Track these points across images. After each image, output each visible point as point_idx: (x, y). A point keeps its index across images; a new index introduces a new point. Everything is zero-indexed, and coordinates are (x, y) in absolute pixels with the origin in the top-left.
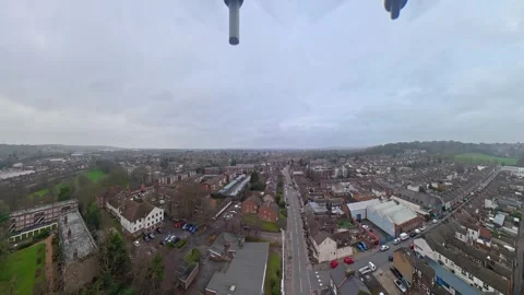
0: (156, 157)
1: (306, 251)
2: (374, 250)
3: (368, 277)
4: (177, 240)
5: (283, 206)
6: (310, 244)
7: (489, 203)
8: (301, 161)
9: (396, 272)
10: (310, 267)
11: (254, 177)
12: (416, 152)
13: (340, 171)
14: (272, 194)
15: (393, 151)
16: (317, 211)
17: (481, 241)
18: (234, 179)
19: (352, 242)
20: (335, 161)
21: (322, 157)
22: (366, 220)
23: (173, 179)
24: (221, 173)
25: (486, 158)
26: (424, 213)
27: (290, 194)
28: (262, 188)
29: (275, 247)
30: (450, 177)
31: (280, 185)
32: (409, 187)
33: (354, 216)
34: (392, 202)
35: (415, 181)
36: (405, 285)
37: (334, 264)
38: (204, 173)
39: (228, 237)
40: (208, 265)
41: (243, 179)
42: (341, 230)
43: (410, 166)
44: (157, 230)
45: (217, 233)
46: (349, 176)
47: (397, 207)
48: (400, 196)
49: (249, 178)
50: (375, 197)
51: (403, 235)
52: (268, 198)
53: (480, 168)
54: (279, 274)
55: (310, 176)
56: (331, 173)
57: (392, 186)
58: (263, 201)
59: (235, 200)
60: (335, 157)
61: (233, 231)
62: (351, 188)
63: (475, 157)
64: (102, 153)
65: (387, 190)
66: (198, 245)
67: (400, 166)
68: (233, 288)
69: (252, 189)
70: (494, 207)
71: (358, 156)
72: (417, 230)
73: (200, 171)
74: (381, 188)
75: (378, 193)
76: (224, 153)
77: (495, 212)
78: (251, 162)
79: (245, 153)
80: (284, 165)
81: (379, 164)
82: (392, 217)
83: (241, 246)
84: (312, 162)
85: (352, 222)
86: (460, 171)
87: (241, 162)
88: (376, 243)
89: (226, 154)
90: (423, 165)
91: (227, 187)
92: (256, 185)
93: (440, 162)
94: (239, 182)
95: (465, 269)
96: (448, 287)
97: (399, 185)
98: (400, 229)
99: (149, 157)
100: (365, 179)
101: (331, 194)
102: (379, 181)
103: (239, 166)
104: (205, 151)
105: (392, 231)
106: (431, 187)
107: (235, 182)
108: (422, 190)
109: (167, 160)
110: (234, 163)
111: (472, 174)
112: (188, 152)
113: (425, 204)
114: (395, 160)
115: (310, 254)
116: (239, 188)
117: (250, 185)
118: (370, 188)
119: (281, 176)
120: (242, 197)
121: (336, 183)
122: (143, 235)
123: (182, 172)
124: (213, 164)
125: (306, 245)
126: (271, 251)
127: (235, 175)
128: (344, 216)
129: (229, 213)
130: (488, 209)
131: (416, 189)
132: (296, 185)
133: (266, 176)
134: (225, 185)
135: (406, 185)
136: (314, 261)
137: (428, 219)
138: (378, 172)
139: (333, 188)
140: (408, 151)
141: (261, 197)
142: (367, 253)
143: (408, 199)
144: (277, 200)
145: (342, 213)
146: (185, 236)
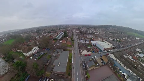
0: (34, 30)
1: (79, 52)
2: (96, 53)
3: (94, 60)
4: (44, 54)
5: (73, 41)
6: (80, 50)
7: (138, 50)
8: (79, 28)
9: (102, 59)
10: (80, 55)
11: (65, 33)
12: (114, 29)
13: (90, 32)
14: (70, 38)
15: (106, 27)
16: (83, 42)
17: (132, 59)
18: (60, 34)
19: (91, 51)
20: (88, 29)
21: (85, 27)
22: (95, 45)
23: (41, 36)
24: (56, 32)
25: (140, 36)
26: (113, 47)
27: (75, 37)
28: (68, 36)
29: (71, 51)
30: (124, 38)
31: (73, 35)
32: (110, 39)
33: (92, 44)
34: (104, 42)
35: (112, 37)
36: (104, 63)
37: (86, 55)
38: (51, 33)
39: (58, 50)
40: (53, 58)
41: (62, 34)
42: (89, 48)
43: (111, 33)
44: (37, 52)
45: (55, 49)
46: (92, 33)
47: (105, 44)
48: (106, 41)
49: (64, 33)
50: (99, 40)
51: (106, 51)
52: (69, 39)
53: (137, 38)
54: (72, 57)
55: (81, 33)
56: (87, 32)
57: (104, 38)
58: (68, 40)
59: (60, 40)
60: (88, 27)
61: (60, 49)
62: (92, 37)
63: (136, 34)
64: (12, 33)
65: (103, 38)
66: (50, 53)
67: (107, 32)
68: (60, 63)
69: (65, 36)
70: (140, 51)
71: (95, 28)
72: (110, 51)
73: (49, 32)
74: (101, 38)
75: (100, 39)
76: (56, 26)
77: (140, 53)
78: (64, 28)
79: (63, 26)
80: (74, 29)
81: (101, 31)
82: (104, 46)
83: (62, 52)
84: (82, 28)
85: (92, 46)
86: (128, 37)
87: (62, 29)
88: (98, 52)
89: (57, 26)
90: (115, 33)
91: (58, 36)
92: (66, 35)
93: (122, 33)
94: (61, 34)
95: (125, 65)
96: (117, 67)
97: (107, 38)
98: (105, 50)
99: (32, 30)
100: (97, 34)
101: (86, 38)
102: (101, 36)
103: (61, 30)
104: (51, 26)
105: (103, 50)
106: (117, 40)
107: (60, 35)
108: (113, 40)
109: (38, 31)
110: (59, 29)
111: (133, 39)
112: (45, 27)
113: (114, 44)
114: (107, 30)
115: (80, 53)
116: (61, 36)
117: (64, 35)
118: (98, 37)
119: (73, 32)
120: (62, 39)
121: (88, 35)
122: (33, 55)
123: (44, 34)
124: (53, 30)
125: (79, 51)
126: (70, 52)
127: (60, 33)
128: (89, 44)
129: (58, 44)
130: (137, 51)
131: (112, 39)
132: (77, 35)
133: (69, 33)
134: (57, 36)
135: (109, 38)
136: (81, 54)
137: (114, 48)
138: (101, 33)
139: (87, 36)
140: (111, 28)
141: (67, 39)
142: (95, 54)
143: (109, 42)
144: (72, 39)
145: (89, 43)
146: (46, 52)
